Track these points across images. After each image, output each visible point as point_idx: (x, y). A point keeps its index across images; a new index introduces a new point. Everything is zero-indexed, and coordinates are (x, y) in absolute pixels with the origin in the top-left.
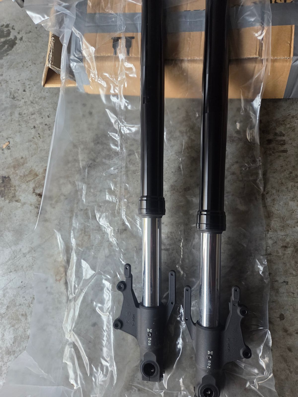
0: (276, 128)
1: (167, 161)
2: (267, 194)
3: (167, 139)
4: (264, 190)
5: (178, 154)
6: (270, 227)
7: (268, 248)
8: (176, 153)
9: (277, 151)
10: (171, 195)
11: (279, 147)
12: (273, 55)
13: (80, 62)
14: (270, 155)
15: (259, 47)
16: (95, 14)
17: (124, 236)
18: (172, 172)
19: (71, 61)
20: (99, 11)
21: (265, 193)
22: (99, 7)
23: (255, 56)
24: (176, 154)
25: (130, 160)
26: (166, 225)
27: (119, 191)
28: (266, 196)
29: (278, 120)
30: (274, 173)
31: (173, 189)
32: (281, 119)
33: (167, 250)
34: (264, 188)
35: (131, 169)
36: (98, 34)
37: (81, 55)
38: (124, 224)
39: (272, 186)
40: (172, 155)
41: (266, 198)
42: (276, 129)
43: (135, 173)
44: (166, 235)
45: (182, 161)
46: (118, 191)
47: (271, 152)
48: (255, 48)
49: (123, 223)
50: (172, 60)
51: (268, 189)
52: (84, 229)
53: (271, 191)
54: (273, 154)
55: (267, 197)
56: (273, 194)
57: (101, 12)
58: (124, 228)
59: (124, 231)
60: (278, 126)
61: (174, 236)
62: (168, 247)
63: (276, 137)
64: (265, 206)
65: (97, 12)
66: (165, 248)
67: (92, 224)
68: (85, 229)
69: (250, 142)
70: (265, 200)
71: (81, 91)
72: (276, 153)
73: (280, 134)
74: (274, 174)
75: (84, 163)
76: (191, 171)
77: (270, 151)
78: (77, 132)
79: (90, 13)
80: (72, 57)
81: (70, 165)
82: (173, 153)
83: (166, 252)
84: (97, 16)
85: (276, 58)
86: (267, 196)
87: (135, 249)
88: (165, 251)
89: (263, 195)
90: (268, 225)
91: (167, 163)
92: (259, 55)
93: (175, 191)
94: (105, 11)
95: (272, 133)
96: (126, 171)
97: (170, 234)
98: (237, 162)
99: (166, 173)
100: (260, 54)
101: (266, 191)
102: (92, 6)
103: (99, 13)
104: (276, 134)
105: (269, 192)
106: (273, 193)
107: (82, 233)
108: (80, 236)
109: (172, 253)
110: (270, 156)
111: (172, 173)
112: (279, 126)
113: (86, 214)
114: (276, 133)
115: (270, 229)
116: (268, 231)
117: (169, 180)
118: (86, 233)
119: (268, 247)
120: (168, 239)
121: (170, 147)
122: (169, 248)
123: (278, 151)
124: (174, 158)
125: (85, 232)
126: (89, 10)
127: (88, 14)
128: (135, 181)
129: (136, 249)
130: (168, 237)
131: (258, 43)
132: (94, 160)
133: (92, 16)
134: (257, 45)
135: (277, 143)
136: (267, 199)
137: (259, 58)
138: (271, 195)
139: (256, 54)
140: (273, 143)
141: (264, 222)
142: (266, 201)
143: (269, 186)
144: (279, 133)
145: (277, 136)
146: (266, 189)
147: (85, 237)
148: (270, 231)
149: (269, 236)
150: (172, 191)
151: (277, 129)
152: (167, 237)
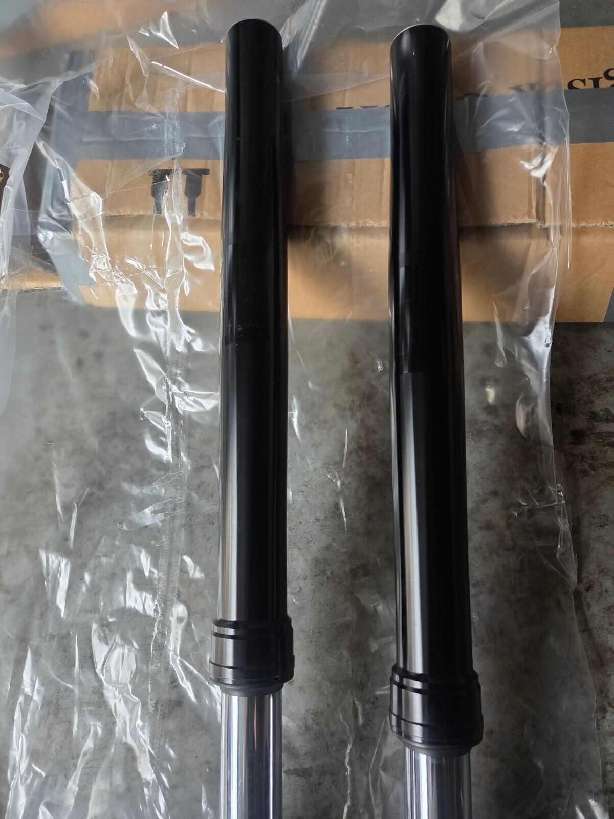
0: (593, 399)
1: (303, 488)
2: (588, 590)
3: (300, 424)
4: (580, 580)
5: (331, 467)
6: (607, 696)
7: (609, 767)
8: (326, 465)
9: (601, 464)
10: (314, 591)
11: (606, 452)
12: (577, 217)
13: (63, 231)
14: (585, 473)
15: (535, 197)
16: (109, 113)
17: (171, 724)
18: (318, 520)
19: (39, 227)
20: (120, 105)
21: (582, 587)
22: (121, 97)
23: (527, 220)
24: (328, 468)
25: (201, 483)
26: (301, 688)
27: (164, 578)
28: (586, 597)
29: (594, 377)
30: (601, 526)
31: (320, 571)
32: (604, 376)
33: (303, 773)
34: (580, 571)
35: (202, 511)
36: (115, 162)
37: (65, 213)
38: (174, 684)
39: (600, 566)
40: (315, 470)
41: (585, 603)
42: (592, 402)
43: (213, 524)
44: (300, 723)
45: (344, 487)
46: (162, 578)
47: (587, 466)
48: (527, 200)
49: (174, 682)
50: (309, 228)
51: (590, 577)
52: (54, 701)
53: (598, 582)
54: (593, 473)
55: (589, 600)
56: (606, 591)
57: (123, 108)
58: (174, 696)
59: (173, 709)
60: (598, 393)
61: (323, 725)
62: (307, 765)
63: (595, 424)
64: (586, 629)
65: (115, 108)
66: (297, 766)
67: (80, 683)
68: (58, 700)
69: (526, 437)
70: (586, 608)
71: (75, 299)
72: (601, 471)
73: (604, 417)
74: (601, 529)
75: (72, 493)
76: (369, 518)
77: (584, 463)
78: (59, 407)
79: (96, 111)
80: (43, 218)
81: (31, 499)
82: (318, 464)
83: (302, 781)
84: (114, 118)
85: (583, 224)
86: (589, 597)
87: (208, 770)
88: (298, 778)
89: (577, 594)
90: (602, 692)
91: (301, 494)
92: (538, 217)
93: (325, 579)
94: (135, 107)
95: (582, 413)
96: (188, 515)
97: (313, 719)
98: (495, 494)
99: (300, 523)
100: (541, 216)
101: (585, 582)
102: (102, 95)
103: (119, 112)
104: (593, 416)
105: (593, 584)
106: (604, 590)
107: (49, 713)
108: (43, 722)
109: (320, 784)
110: (586, 478)
111: (317, 523)
112: (600, 395)
113: (65, 651)
114: (592, 412)
115: (609, 703)
116: (603, 710)
117: (308, 542)
118: (61, 715)
119: (607, 763)
120: (308, 736)
121: (309, 448)
122: (311, 768)
123: (605, 463)
124: (322, 479)
125: (58, 709)
126: (94, 105)
127: (92, 112)
128: (212, 547)
129: (210, 769)
130: (308, 729)
131: (534, 187)
132: (100, 486)
133: (102, 118)
134: (530, 193)
135: (600, 440)
136: (589, 606)
137: (539, 224)
138: (601, 594)
139: (529, 214)
140: (589, 442)
141: (589, 679)
142: (588, 613)
143: (591, 567)
144: (601, 413)
145: (597, 421)
146: (584, 575)
147: (57, 726)
148: (610, 709)
149: (608, 727)
150: (316, 576)
151: (596, 402)
152: (303, 728)
